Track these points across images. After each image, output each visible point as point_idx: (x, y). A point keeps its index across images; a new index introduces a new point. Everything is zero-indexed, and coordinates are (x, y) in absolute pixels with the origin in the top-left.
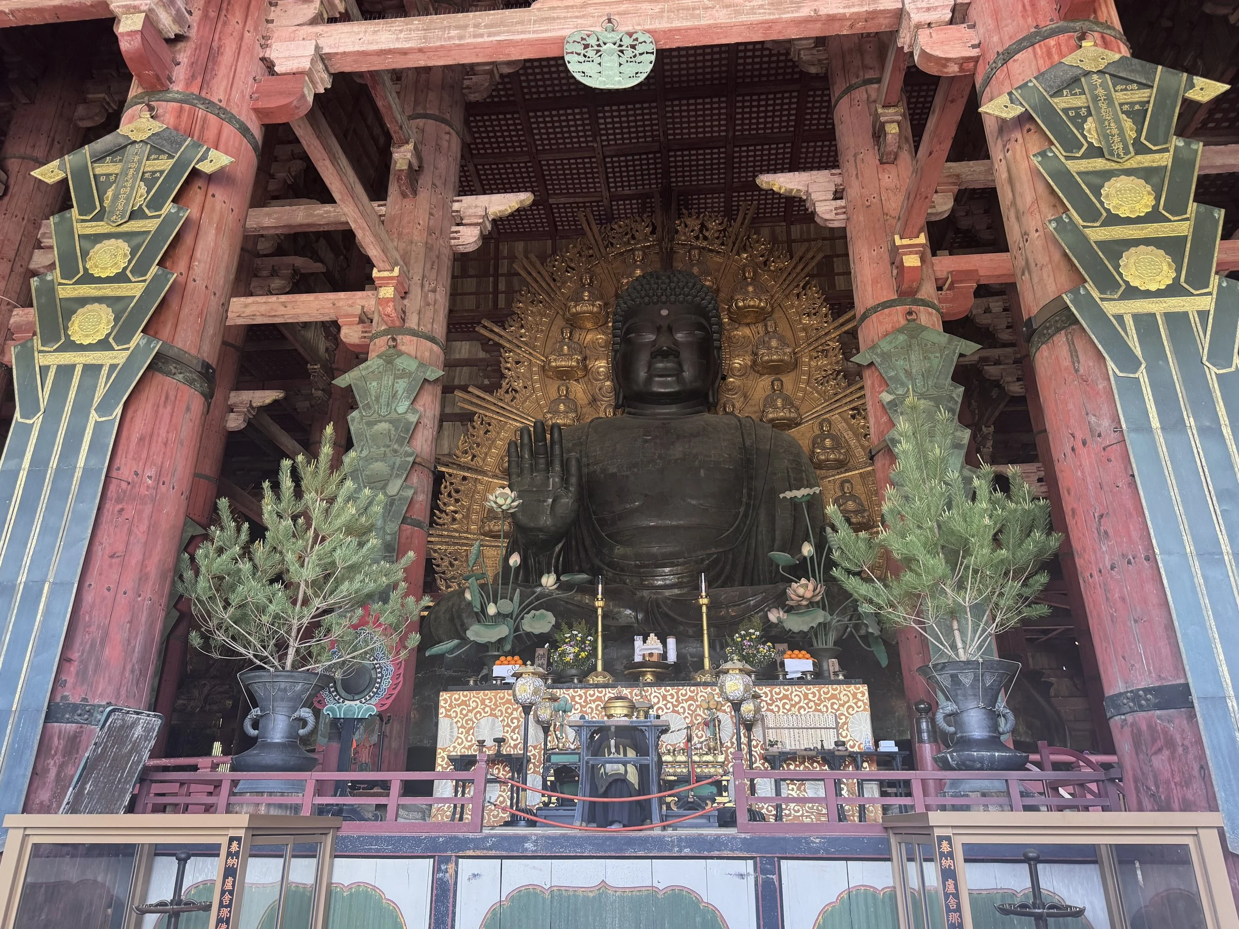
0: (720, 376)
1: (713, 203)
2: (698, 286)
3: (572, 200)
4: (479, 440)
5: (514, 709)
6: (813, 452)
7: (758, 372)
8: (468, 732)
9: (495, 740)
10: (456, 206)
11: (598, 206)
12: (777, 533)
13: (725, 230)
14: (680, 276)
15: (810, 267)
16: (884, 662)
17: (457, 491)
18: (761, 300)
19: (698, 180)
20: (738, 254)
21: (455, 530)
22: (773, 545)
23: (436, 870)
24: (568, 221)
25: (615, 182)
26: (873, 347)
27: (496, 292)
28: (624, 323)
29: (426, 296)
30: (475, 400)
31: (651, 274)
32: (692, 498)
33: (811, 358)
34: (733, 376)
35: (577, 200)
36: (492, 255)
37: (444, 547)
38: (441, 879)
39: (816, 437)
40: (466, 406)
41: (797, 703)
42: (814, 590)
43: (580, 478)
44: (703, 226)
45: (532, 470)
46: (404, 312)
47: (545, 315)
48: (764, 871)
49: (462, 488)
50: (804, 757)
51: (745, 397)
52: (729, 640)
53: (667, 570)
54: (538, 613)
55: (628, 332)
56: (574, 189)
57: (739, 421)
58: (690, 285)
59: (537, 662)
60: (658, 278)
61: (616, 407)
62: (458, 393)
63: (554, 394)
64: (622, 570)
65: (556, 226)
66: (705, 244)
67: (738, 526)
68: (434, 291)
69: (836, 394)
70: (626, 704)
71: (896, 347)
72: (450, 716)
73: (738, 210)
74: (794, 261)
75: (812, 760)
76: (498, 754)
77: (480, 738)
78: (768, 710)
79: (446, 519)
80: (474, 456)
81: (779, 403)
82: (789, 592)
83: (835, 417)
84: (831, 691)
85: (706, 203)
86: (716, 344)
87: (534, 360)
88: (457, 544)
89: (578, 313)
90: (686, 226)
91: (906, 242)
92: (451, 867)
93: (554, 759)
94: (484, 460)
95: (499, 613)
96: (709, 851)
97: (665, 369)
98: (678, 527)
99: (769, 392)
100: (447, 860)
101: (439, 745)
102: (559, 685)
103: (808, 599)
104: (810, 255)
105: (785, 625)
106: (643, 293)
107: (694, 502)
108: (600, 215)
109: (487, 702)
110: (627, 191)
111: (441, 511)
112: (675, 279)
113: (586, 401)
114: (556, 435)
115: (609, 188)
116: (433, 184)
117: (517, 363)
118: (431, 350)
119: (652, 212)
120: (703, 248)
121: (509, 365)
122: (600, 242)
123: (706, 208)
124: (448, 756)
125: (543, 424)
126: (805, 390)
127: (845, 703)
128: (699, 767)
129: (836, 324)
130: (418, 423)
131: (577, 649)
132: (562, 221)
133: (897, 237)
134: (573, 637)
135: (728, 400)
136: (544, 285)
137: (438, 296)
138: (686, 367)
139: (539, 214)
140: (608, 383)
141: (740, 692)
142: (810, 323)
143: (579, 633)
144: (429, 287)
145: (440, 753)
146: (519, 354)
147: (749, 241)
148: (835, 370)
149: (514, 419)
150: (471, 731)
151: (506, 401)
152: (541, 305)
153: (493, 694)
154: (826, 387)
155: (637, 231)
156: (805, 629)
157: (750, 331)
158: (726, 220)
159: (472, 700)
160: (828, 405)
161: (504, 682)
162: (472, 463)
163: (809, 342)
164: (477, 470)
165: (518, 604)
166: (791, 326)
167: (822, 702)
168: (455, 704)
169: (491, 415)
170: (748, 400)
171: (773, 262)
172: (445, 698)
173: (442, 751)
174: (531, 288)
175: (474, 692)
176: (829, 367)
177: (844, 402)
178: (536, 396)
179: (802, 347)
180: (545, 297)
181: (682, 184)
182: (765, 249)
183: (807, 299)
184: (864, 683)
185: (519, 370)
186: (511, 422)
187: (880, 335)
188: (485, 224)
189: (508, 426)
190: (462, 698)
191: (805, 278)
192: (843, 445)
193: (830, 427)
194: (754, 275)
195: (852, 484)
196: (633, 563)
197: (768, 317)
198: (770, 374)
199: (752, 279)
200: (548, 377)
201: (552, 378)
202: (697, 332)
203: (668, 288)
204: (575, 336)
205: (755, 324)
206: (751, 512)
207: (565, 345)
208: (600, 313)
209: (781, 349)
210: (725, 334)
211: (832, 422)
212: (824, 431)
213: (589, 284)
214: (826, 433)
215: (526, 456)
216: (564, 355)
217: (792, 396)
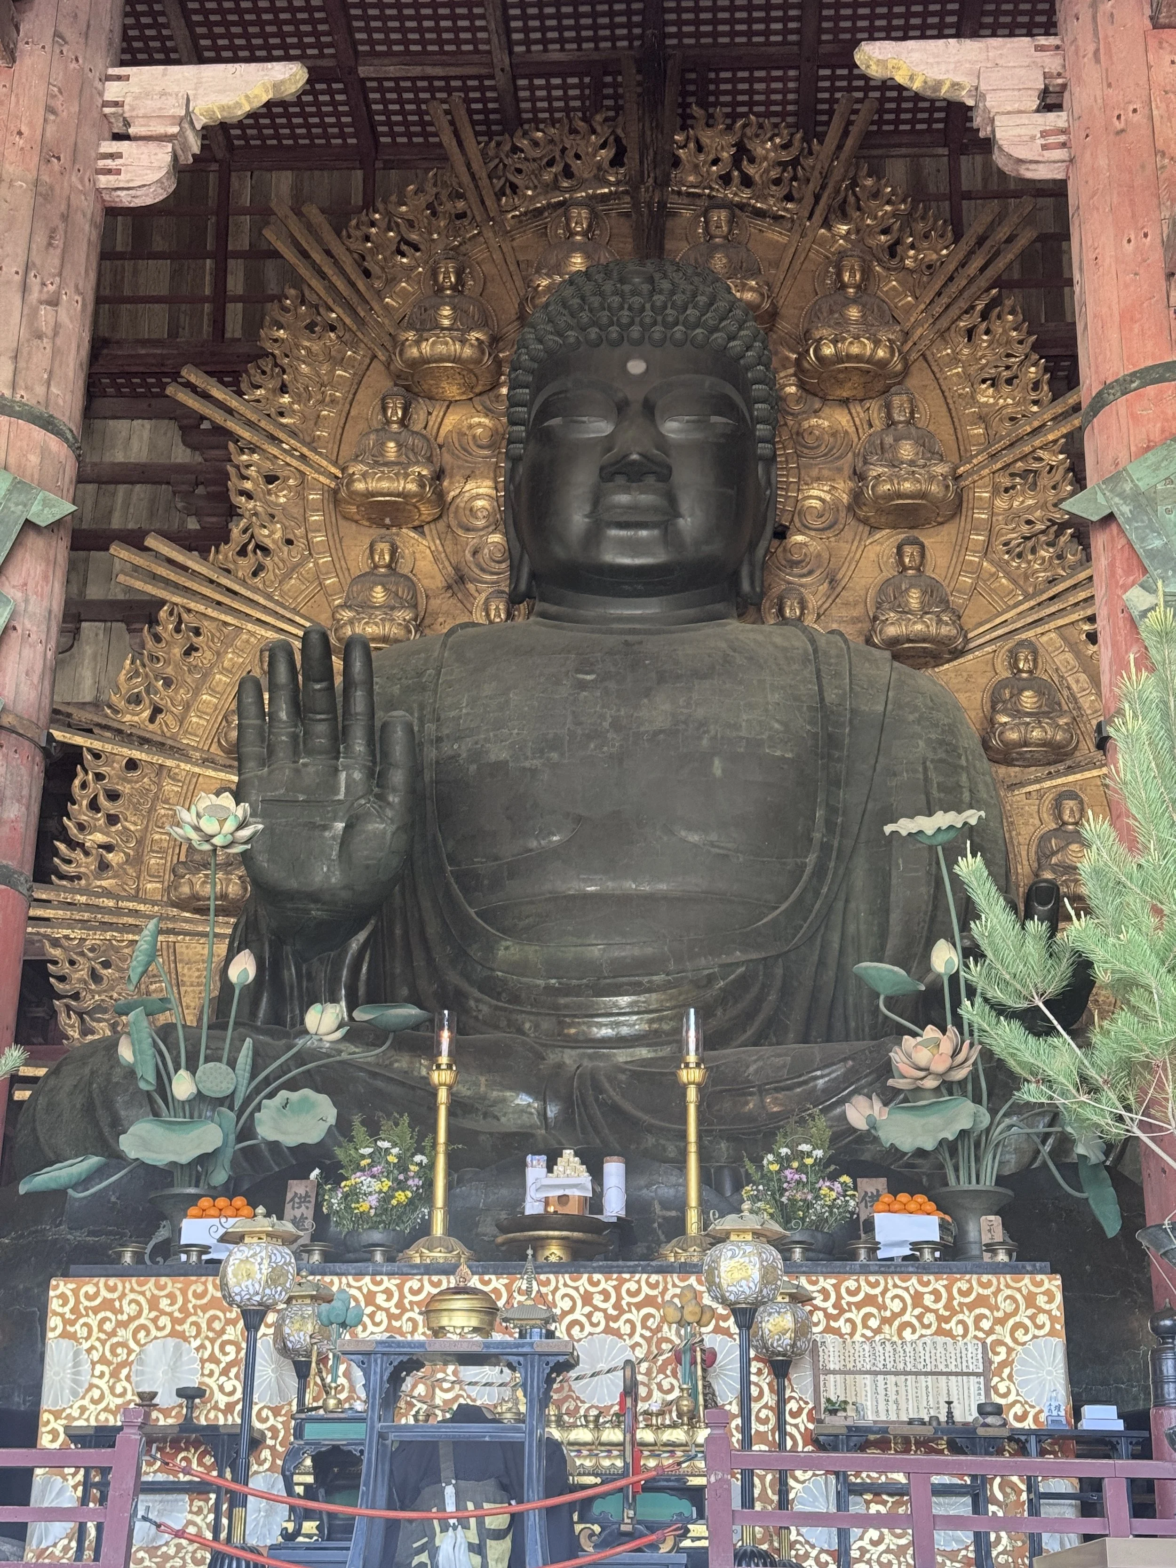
0: (769, 531)
1: (769, 92)
2: (722, 304)
3: (416, 71)
4: (170, 671)
5: (229, 1322)
6: (992, 722)
7: (865, 521)
8: (115, 1374)
9: (181, 1393)
10: (113, 91)
11: (482, 89)
12: (895, 917)
13: (795, 163)
14: (677, 277)
15: (1000, 264)
16: (1112, 1227)
17: (113, 796)
18: (877, 343)
19: (733, 34)
20: (826, 224)
21: (107, 893)
22: (883, 947)
24: (405, 123)
25: (526, 30)
26: (1114, 479)
27: (221, 297)
28: (537, 390)
29: (34, 314)
30: (163, 571)
31: (607, 271)
32: (690, 828)
33: (996, 491)
34: (806, 528)
35: (430, 71)
36: (212, 203)
37: (76, 934)
39: (1002, 685)
40: (139, 585)
41: (895, 1316)
42: (955, 1053)
43: (416, 772)
44: (742, 152)
45: (297, 746)
47: (341, 362)
49: (125, 789)
50: (906, 1440)
51: (833, 581)
52: (751, 1168)
53: (624, 1001)
54: (294, 1096)
55: (545, 412)
56: (423, 42)
57: (813, 641)
58: (702, 299)
59: (289, 1211)
60: (622, 281)
61: (514, 600)
62: (120, 552)
63: (358, 561)
64: (515, 999)
65: (375, 135)
66: (745, 195)
67: (800, 900)
68: (54, 302)
69: (1052, 581)
70: (476, 1304)
71: (1168, 480)
72: (73, 1336)
73: (831, 113)
74: (964, 247)
75: (925, 1445)
76: (188, 1426)
77: (146, 1388)
78: (828, 1330)
79: (84, 864)
80: (157, 711)
81: (914, 599)
82: (897, 1056)
83: (1048, 637)
84: (977, 1290)
85: (751, 92)
86: (763, 449)
87: (311, 475)
88: (110, 926)
89: (424, 360)
90: (700, 148)
93: (312, 1431)
94: (181, 720)
95: (200, 1096)
97: (633, 508)
98: (651, 898)
99: (890, 572)
101: (47, 1402)
102: (338, 1266)
103: (938, 1075)
104: (1002, 233)
105: (882, 1134)
106: (585, 316)
107: (694, 838)
108: (485, 111)
109: (164, 1303)
110: (555, 54)
111: (73, 845)
112: (666, 285)
113: (439, 582)
114: (358, 666)
115: (510, 44)
116: (57, 34)
117: (271, 479)
118: (44, 452)
119: (618, 109)
120: (742, 207)
121: (248, 485)
122: (484, 182)
123: (751, 104)
124: (67, 1428)
125: (325, 637)
126: (977, 569)
127: (1008, 1316)
128: (653, 1455)
129: (1059, 408)
130: (7, 629)
131: (387, 1184)
132: (389, 123)
134: (379, 1155)
135: (791, 588)
136: (340, 284)
137: (63, 316)
138: (685, 505)
139: (333, 103)
140: (495, 538)
141: (752, 1285)
142: (996, 403)
143: (395, 1145)
144: (41, 292)
145: (48, 1422)
146: (275, 457)
147: (854, 194)
148: (1053, 522)
149: (258, 620)
150: (124, 1372)
151: (240, 574)
152: (332, 335)
153: (179, 1285)
154: (1029, 562)
155: (578, 157)
156: (929, 1145)
157: (849, 417)
158: (799, 136)
159: (128, 1298)
160: (1032, 608)
161: (204, 1257)
162: (151, 727)
163: (993, 450)
164: (163, 744)
165: (247, 1075)
166: (950, 410)
167: (954, 1313)
168: (86, 1308)
169: (201, 608)
170: (839, 589)
171: (912, 246)
172: (63, 1294)
173: (52, 1418)
174: (307, 293)
175: (134, 1280)
176: (1038, 513)
177: (1072, 600)
178: (316, 564)
179: (975, 461)
180: (343, 316)
181: (692, 41)
182: (894, 215)
183: (990, 343)
184: (1053, 1271)
185: (273, 498)
186: (250, 626)
187: (1133, 449)
188: (186, 138)
189: (244, 637)
190: (104, 1293)
191: (988, 290)
192: (1065, 708)
193: (1035, 661)
194: (863, 279)
195: (1081, 802)
196: (541, 982)
197: (895, 384)
198: (894, 528)
199: (858, 287)
200: (345, 518)
201: (356, 522)
202: (714, 419)
203: (648, 306)
204: (415, 416)
205: (861, 401)
206: (832, 864)
207: (391, 440)
208: (478, 362)
209: (924, 466)
210: (786, 424)
211: (1041, 651)
212: (1020, 671)
213: (453, 288)
214: (1025, 675)
215: (283, 715)
216: (386, 464)
217: (945, 584)
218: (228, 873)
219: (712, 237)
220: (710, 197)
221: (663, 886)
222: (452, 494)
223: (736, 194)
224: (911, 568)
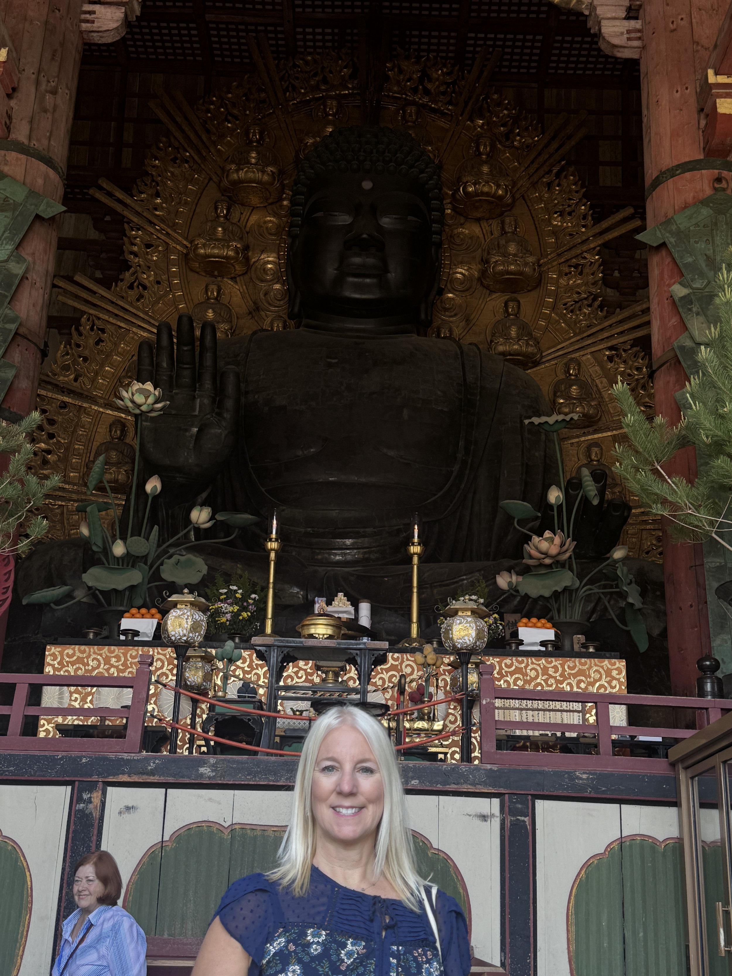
1: (439, 44)
2: (416, 153)
3: (238, 19)
4: (87, 353)
6: (554, 402)
7: (487, 288)
8: (84, 699)
11: (276, 32)
13: (454, 83)
14: (391, 136)
15: (567, 148)
16: (643, 647)
18: (498, 186)
20: (471, 119)
23: (75, 799)
26: (666, 223)
27: (120, 144)
29: (43, 98)
30: (84, 295)
33: (560, 275)
34: (453, 290)
35: (247, 19)
38: (82, 811)
39: (560, 382)
40: (70, 302)
41: (533, 679)
42: (561, 546)
44: (424, 75)
46: (10, 117)
47: (191, 181)
48: (513, 812)
49: (59, 419)
51: (468, 320)
53: (348, 542)
54: (183, 558)
55: (314, 208)
57: (459, 348)
60: (360, 135)
61: (288, 319)
62: (59, 283)
64: (287, 539)
65: (213, 55)
66: (425, 99)
68: (54, 92)
69: (589, 327)
71: (697, 225)
73: (474, 59)
74: (547, 137)
80: (79, 375)
81: (513, 332)
82: (528, 547)
83: (587, 357)
84: (578, 666)
85: (429, 44)
86: (436, 238)
87: (172, 244)
89: (241, 181)
90: (400, 72)
91: (722, 79)
92: (96, 796)
94: (93, 381)
95: (128, 555)
96: (445, 783)
97: (363, 265)
99: (500, 316)
100: (91, 787)
102: (215, 644)
103: (552, 557)
104: (568, 130)
105: (519, 590)
106: (338, 154)
107: (391, 453)
108: (277, 45)
109: (113, 661)
110: (319, 14)
113: (244, 310)
114: (208, 337)
115: (294, 7)
117: (148, 246)
118: (46, 177)
119: (353, 47)
120: (424, 106)
121: (135, 249)
122: (277, 83)
123: (429, 50)
124: (54, 728)
125: (190, 319)
126: (548, 318)
127: (596, 681)
128: (408, 736)
130: (24, 278)
131: (236, 608)
132: (221, 49)
133: (711, 72)
134: (231, 594)
135: (444, 323)
136: (192, 136)
137: (59, 101)
138: (392, 266)
140: (277, 286)
141: (471, 639)
142: (562, 225)
143: (239, 589)
144: (47, 85)
145: (44, 725)
146: (152, 234)
147: (487, 102)
148: (591, 293)
149: (139, 326)
150: (90, 698)
151: (129, 299)
152: (186, 165)
153: (122, 651)
154: (577, 315)
155: (331, 72)
156: (547, 594)
157: (480, 229)
158: (457, 68)
159: (92, 657)
160: (578, 341)
161: (136, 639)
162: (75, 384)
163: (559, 251)
164: (82, 394)
165: (155, 546)
166: (536, 228)
167: (565, 679)
168: (67, 662)
169: (106, 317)
170: (471, 325)
171: (518, 134)
172: (54, 653)
173: (46, 723)
174: (172, 140)
175: (96, 647)
176: (583, 288)
177: (600, 337)
178: (174, 296)
179: (549, 257)
180: (193, 154)
181: (397, 12)
182: (508, 116)
183: (560, 191)
184: (621, 658)
185: (150, 257)
186: (134, 329)
187: (676, 207)
188: (133, 5)
189: (131, 335)
190: (78, 654)
191: (560, 162)
192: (594, 396)
193: (579, 370)
194: (491, 151)
195: (602, 449)
196: (303, 530)
197: (506, 211)
198: (503, 292)
199: (488, 155)
200: (192, 270)
201: (198, 273)
202: (410, 218)
203: (375, 151)
204: (233, 214)
205: (487, 220)
206: (467, 472)
207: (220, 227)
208: (272, 184)
209: (522, 257)
210: (444, 231)
211: (582, 365)
212: (571, 375)
213: (258, 141)
214: (573, 377)
215: (165, 365)
216: (217, 240)
217: (531, 325)
218: (118, 468)
219: (407, 122)
220: (405, 99)
221: (373, 480)
222: (253, 260)
223: (420, 99)
224: (512, 315)
